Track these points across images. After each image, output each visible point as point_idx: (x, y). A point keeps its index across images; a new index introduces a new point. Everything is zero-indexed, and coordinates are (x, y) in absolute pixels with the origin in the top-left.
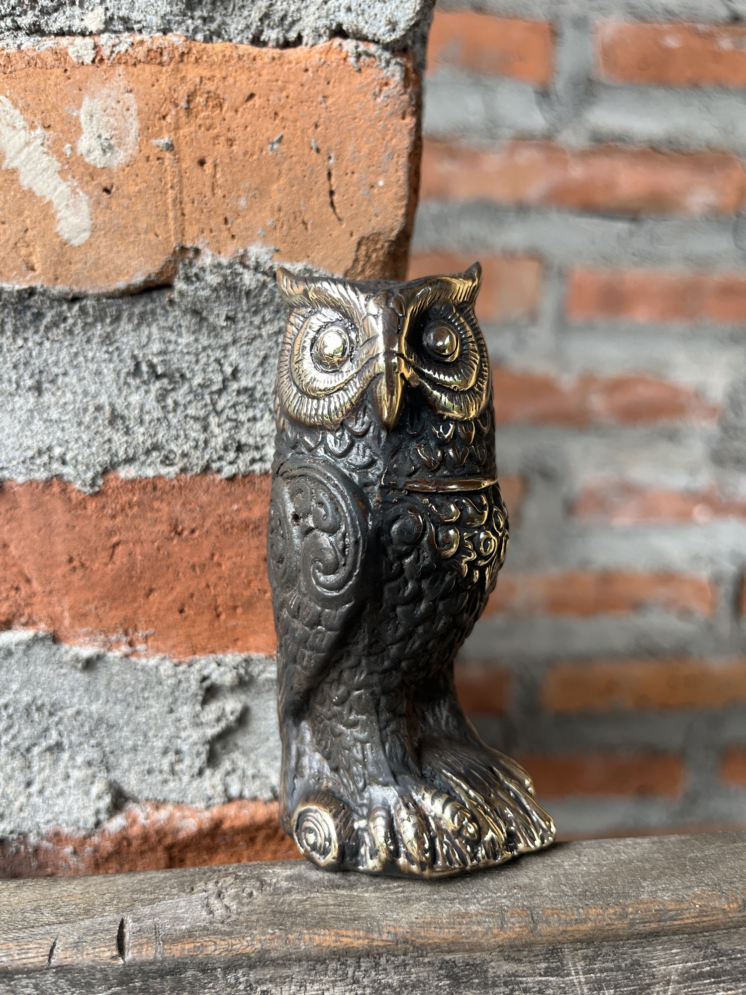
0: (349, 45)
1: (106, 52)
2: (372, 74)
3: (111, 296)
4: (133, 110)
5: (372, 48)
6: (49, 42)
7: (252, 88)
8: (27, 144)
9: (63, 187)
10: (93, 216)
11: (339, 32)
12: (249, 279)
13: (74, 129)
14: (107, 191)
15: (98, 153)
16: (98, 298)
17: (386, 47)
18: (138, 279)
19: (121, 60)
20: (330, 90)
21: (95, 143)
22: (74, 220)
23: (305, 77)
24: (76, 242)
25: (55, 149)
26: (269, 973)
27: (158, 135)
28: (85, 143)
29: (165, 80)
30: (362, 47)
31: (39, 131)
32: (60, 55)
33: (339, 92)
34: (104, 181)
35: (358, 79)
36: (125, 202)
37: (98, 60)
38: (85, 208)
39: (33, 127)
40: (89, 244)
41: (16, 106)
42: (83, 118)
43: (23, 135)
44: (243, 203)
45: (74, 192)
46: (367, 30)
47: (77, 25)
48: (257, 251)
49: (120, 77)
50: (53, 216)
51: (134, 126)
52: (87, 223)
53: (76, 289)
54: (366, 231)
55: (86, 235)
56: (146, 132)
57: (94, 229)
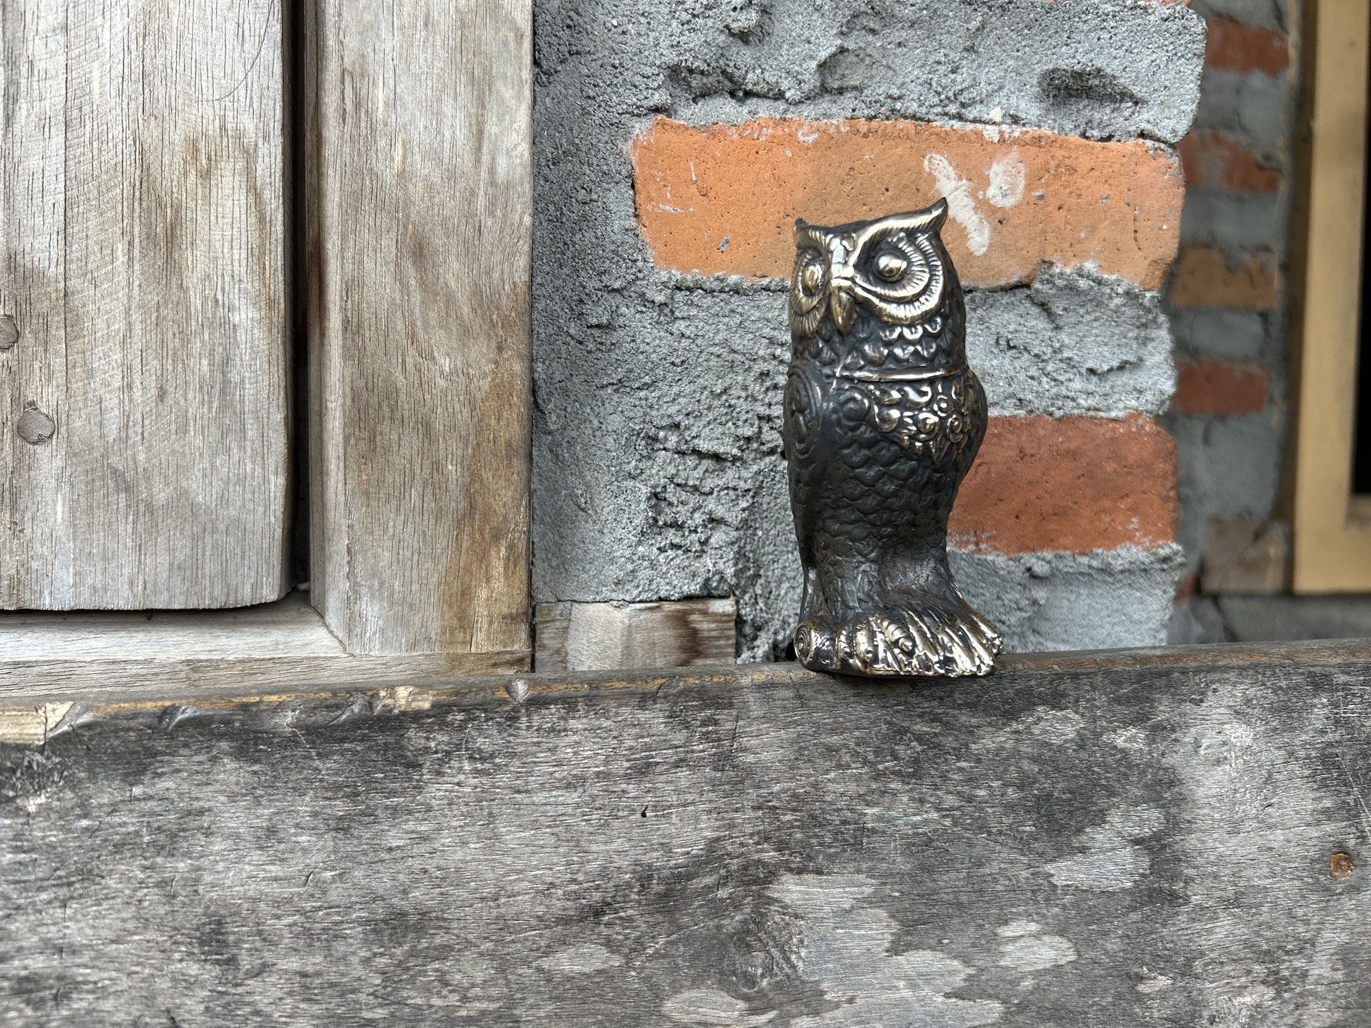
0: (1149, 143)
1: (1007, 136)
2: (1162, 161)
3: (993, 291)
4: (1022, 174)
5: (1163, 146)
6: (970, 127)
7: (1092, 164)
8: (956, 189)
9: (975, 218)
10: (991, 238)
11: (1142, 135)
12: (1083, 284)
13: (985, 183)
14: (1000, 222)
15: (999, 198)
16: (983, 291)
17: (1172, 146)
18: (1014, 280)
19: (1016, 141)
20: (1138, 168)
21: (998, 192)
22: (978, 239)
23: (1124, 160)
24: (977, 254)
25: (973, 194)
26: (1217, 676)
27: (1036, 189)
28: (992, 191)
29: (1043, 157)
30: (1157, 144)
31: (964, 181)
32: (979, 135)
33: (1144, 170)
34: (999, 215)
35: (1154, 164)
36: (1011, 229)
37: (1002, 141)
38: (987, 233)
39: (960, 179)
40: (985, 255)
41: (950, 164)
42: (991, 175)
43: (953, 184)
44: (1083, 235)
45: (981, 222)
46: (1159, 134)
47: (985, 117)
48: (1090, 266)
49: (1015, 151)
50: (966, 236)
51: (1022, 183)
52: (987, 242)
53: (972, 285)
54: (1155, 257)
55: (984, 249)
56: (1029, 187)
57: (991, 245)
